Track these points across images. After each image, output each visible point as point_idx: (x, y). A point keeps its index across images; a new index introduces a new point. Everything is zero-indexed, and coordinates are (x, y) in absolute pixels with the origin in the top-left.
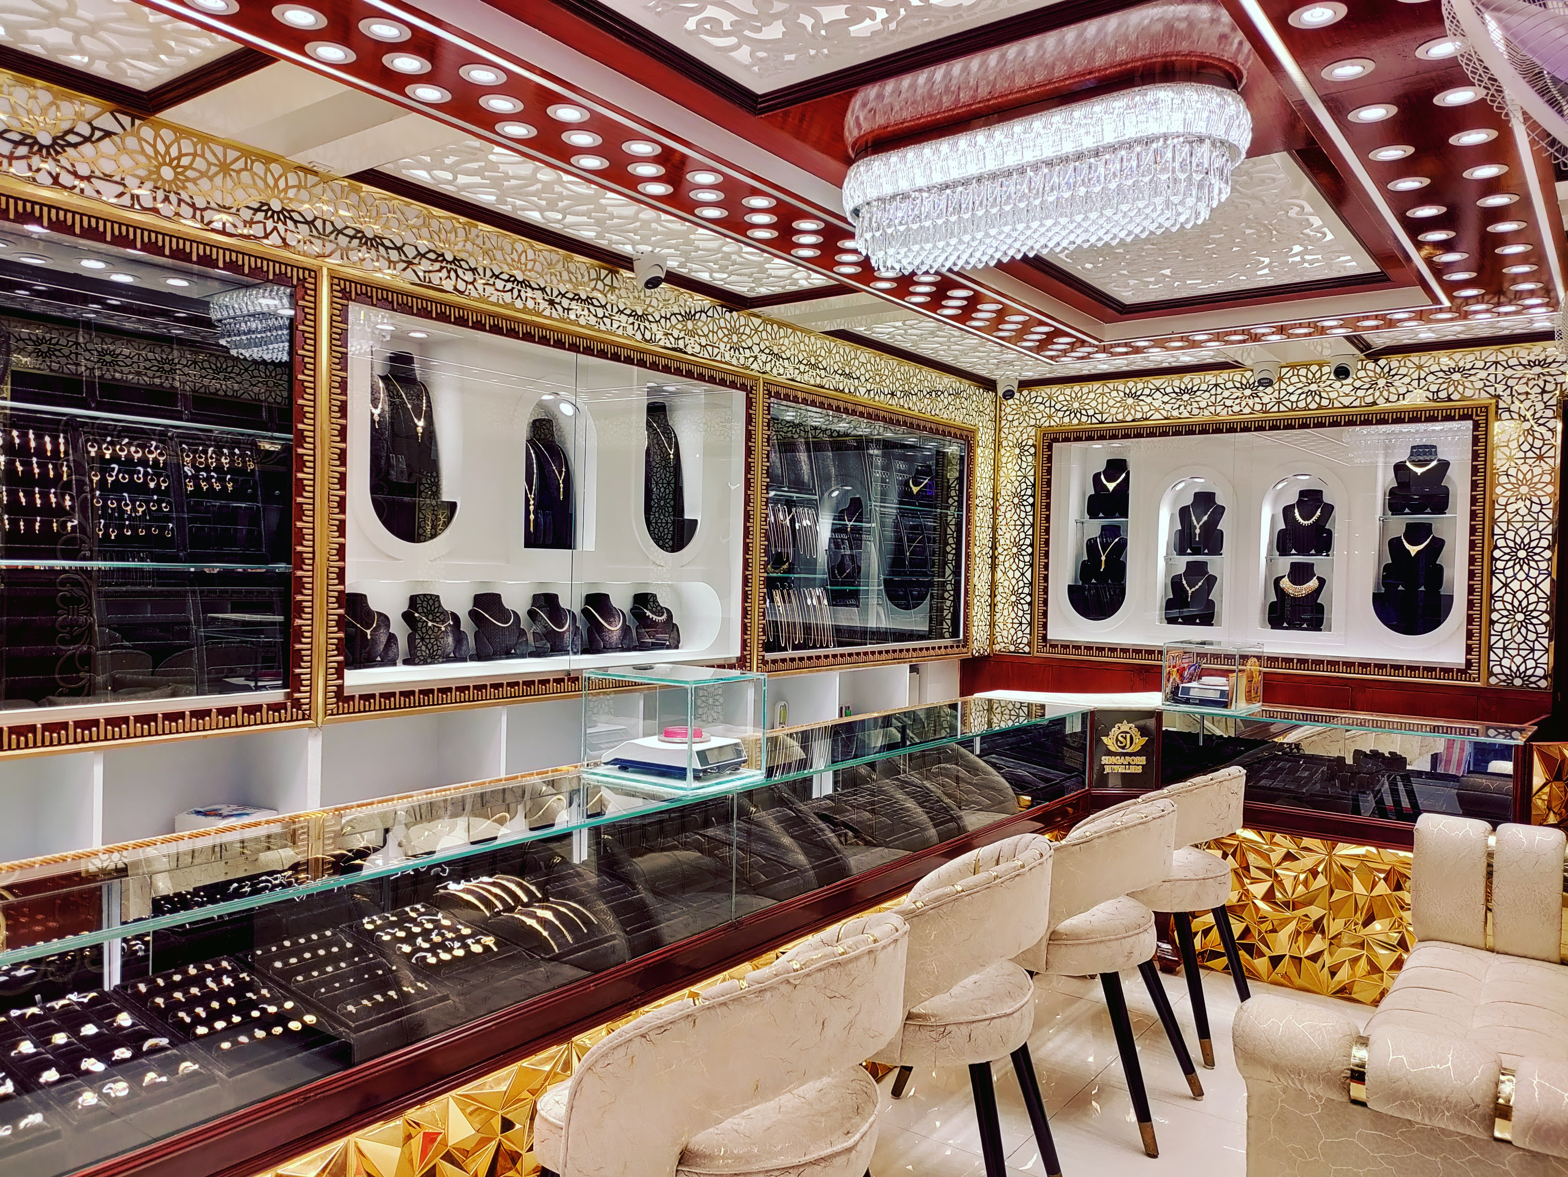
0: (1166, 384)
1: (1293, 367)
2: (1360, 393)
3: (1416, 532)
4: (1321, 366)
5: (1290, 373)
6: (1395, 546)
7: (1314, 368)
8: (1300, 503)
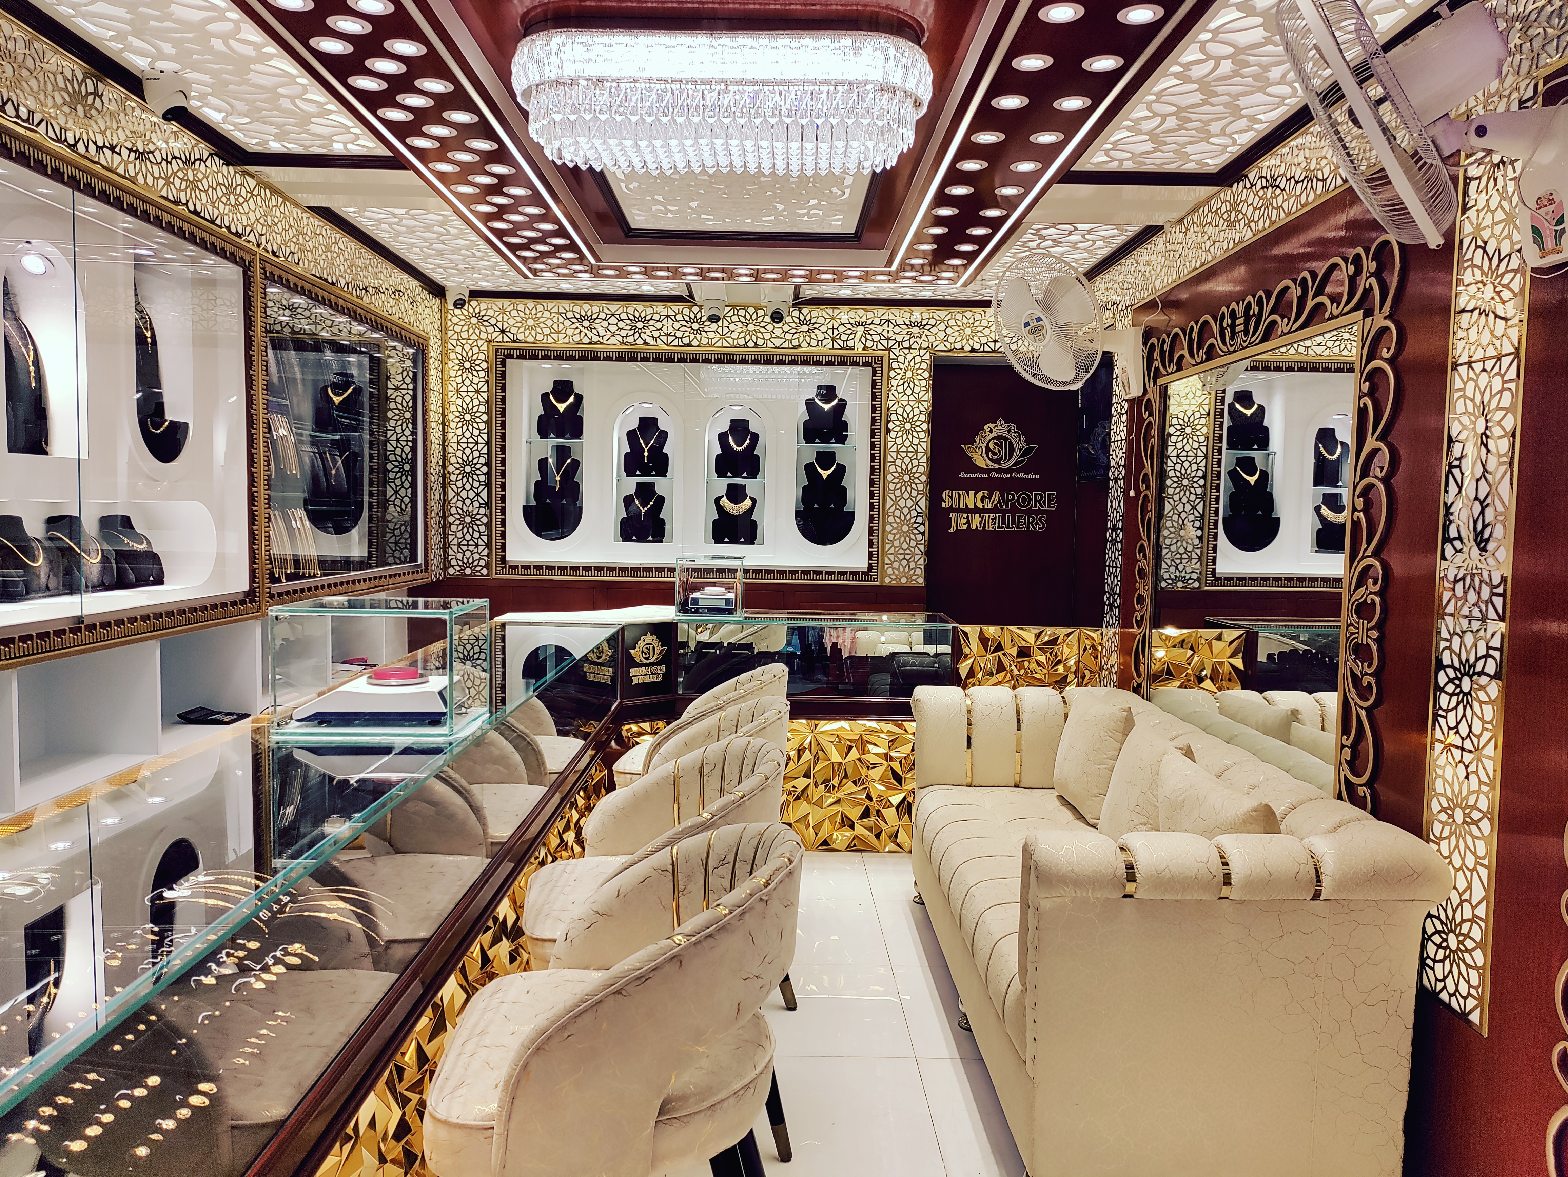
0: (621, 311)
1: (734, 307)
2: (789, 336)
3: (826, 459)
4: (756, 310)
5: (731, 313)
6: (810, 469)
7: (751, 310)
8: (732, 428)
